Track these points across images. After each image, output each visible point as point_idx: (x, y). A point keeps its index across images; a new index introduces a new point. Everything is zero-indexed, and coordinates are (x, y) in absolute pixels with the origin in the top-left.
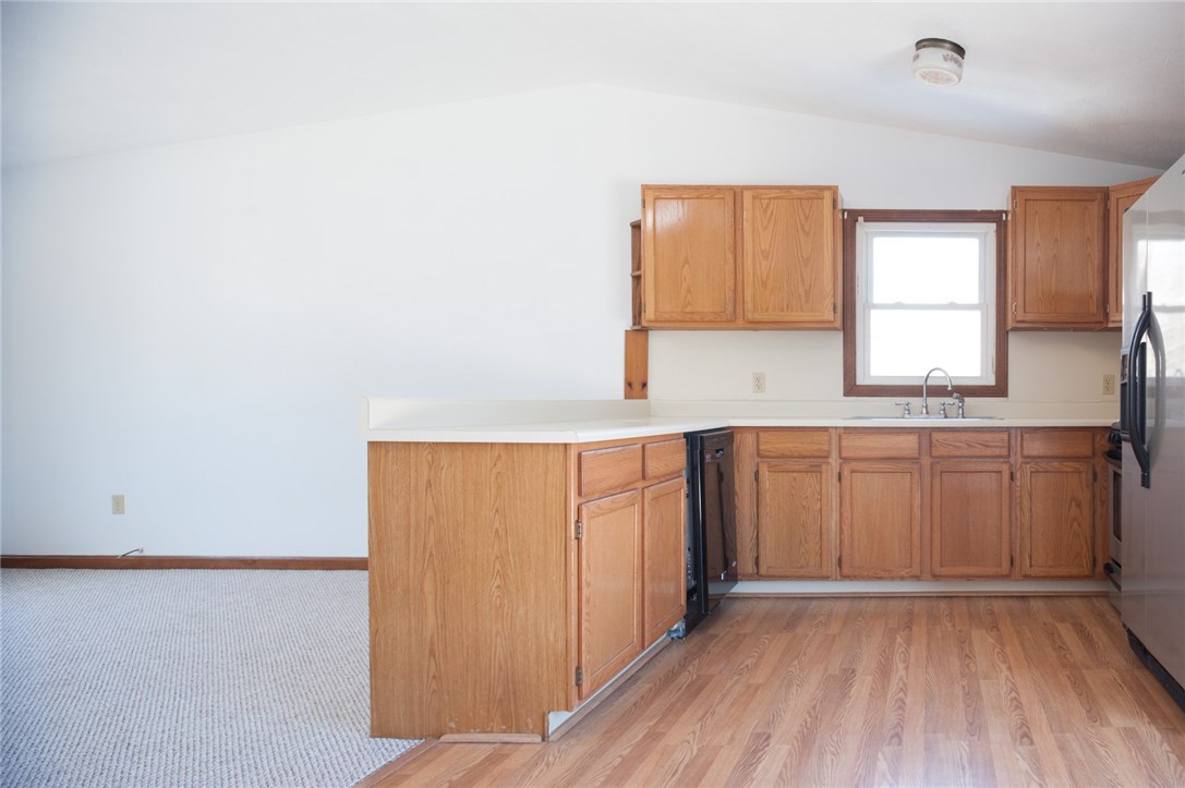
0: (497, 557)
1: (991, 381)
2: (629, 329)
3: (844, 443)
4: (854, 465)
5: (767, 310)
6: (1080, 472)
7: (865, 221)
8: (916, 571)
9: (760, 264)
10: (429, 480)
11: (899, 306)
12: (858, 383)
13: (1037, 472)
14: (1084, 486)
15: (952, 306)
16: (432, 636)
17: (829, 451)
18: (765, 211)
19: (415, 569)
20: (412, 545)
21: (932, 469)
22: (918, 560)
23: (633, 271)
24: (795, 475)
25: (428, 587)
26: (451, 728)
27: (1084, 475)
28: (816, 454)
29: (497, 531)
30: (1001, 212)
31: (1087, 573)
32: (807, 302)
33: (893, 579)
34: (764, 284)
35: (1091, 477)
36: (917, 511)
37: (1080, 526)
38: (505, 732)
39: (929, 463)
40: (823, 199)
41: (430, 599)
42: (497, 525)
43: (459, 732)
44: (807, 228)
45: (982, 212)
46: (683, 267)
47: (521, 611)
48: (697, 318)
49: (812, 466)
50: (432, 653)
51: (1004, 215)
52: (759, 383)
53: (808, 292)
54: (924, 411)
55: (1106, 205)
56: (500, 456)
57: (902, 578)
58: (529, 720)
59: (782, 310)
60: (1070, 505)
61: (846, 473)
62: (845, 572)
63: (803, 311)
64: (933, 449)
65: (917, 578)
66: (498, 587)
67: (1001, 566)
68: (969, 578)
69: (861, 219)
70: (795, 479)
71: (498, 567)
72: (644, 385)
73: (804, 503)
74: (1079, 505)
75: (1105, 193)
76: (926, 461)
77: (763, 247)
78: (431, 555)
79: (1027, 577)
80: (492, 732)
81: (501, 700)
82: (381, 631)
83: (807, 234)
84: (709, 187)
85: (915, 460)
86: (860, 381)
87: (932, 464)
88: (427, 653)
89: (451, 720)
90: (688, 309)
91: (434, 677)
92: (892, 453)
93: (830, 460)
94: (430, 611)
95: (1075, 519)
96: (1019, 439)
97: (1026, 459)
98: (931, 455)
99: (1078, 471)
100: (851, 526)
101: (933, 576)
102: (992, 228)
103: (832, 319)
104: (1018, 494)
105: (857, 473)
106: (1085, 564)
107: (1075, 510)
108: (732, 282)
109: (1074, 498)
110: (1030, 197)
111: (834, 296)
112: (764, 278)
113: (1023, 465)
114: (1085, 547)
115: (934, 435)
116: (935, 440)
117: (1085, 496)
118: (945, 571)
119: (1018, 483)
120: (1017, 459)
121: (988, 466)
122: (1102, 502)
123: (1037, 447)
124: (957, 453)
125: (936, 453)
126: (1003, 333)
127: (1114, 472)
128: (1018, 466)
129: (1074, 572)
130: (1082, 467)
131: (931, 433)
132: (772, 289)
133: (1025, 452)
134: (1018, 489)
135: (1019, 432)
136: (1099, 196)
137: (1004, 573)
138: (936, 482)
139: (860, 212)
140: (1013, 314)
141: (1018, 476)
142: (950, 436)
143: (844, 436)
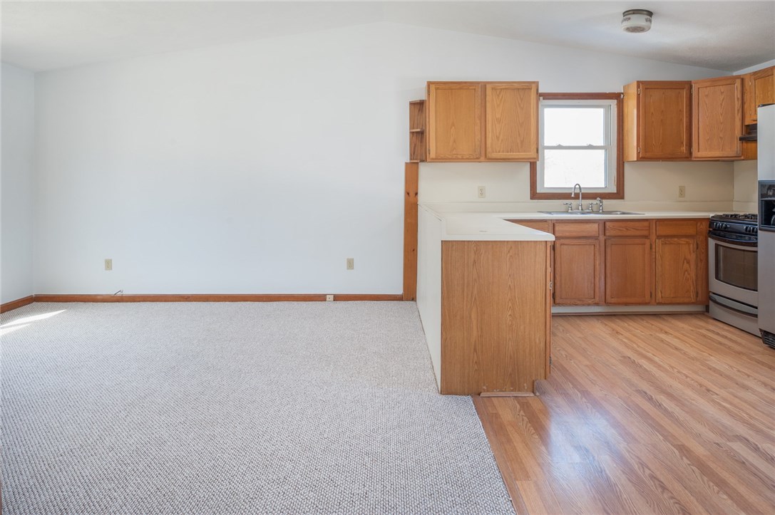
0: (510, 300)
1: (614, 190)
2: (408, 161)
3: (556, 229)
4: (563, 241)
5: (499, 152)
6: (689, 244)
7: (543, 100)
8: (597, 300)
9: (496, 126)
10: (475, 261)
11: (560, 147)
12: (538, 192)
13: (666, 243)
14: (692, 251)
15: (590, 147)
16: (475, 341)
18: (498, 96)
19: (467, 306)
20: (465, 294)
21: (605, 243)
23: (410, 129)
25: (473, 316)
26: (484, 389)
27: (692, 246)
29: (510, 286)
30: (620, 94)
31: (693, 301)
32: (522, 147)
33: (584, 305)
34: (498, 138)
35: (695, 247)
37: (689, 274)
38: (512, 391)
40: (531, 89)
41: (474, 322)
42: (509, 283)
43: (488, 391)
44: (522, 106)
46: (451, 128)
47: (522, 327)
48: (460, 157)
50: (475, 350)
51: (622, 96)
52: (482, 192)
53: (522, 142)
54: (580, 209)
55: (691, 92)
56: (511, 247)
57: (589, 305)
58: (525, 385)
59: (508, 152)
60: (684, 262)
61: (558, 246)
62: (557, 301)
63: (519, 152)
64: (607, 231)
65: (597, 304)
66: (510, 315)
67: (644, 297)
68: (626, 304)
69: (541, 98)
71: (510, 305)
72: (416, 194)
74: (688, 262)
75: (689, 85)
76: (602, 238)
77: (497, 117)
78: (475, 299)
79: (660, 304)
80: (505, 391)
81: (511, 374)
82: (448, 339)
83: (522, 108)
84: (466, 83)
85: (596, 238)
86: (539, 190)
87: (605, 240)
88: (472, 350)
89: (484, 385)
90: (454, 152)
91: (476, 362)
92: (584, 234)
94: (475, 328)
95: (686, 271)
96: (654, 226)
97: (659, 237)
98: (605, 235)
99: (688, 243)
100: (561, 276)
101: (607, 303)
102: (614, 103)
103: (535, 156)
104: (654, 257)
105: (565, 246)
106: (692, 296)
107: (686, 265)
108: (479, 136)
109: (685, 259)
110: (648, 87)
111: (537, 144)
112: (498, 134)
113: (657, 241)
114: (692, 285)
115: (607, 224)
116: (607, 227)
117: (692, 257)
118: (613, 300)
119: (654, 250)
120: (653, 237)
121: (637, 241)
122: (701, 260)
123: (663, 231)
124: (620, 234)
125: (607, 234)
126: (621, 162)
127: (716, 244)
128: (654, 241)
129: (686, 300)
130: (691, 241)
131: (605, 223)
132: (502, 140)
133: (658, 233)
134: (654, 254)
135: (654, 221)
136: (687, 86)
137: (647, 301)
138: (608, 250)
139: (541, 95)
140: (638, 153)
141: (654, 246)
142: (617, 224)
143: (556, 225)
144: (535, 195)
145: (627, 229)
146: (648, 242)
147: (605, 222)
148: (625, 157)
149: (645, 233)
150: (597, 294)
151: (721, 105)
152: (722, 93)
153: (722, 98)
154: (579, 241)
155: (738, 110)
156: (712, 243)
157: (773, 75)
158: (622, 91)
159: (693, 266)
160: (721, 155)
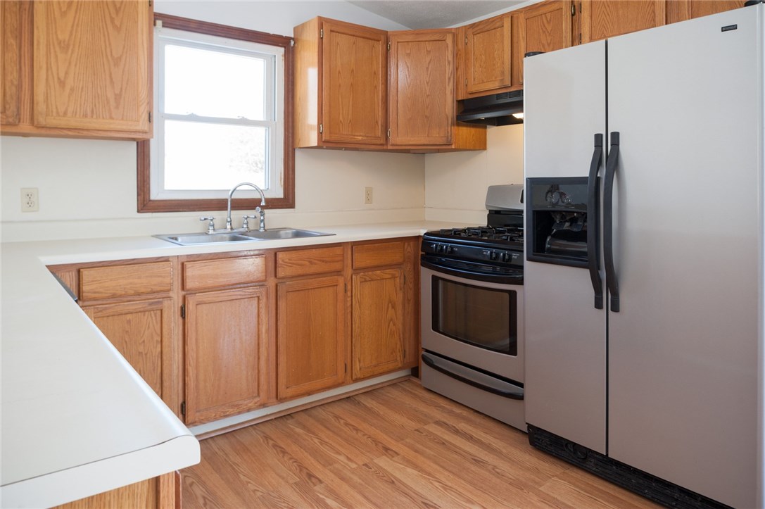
1: (280, 193)
3: (189, 273)
4: (200, 297)
5: (65, 113)
6: (396, 277)
7: (163, 26)
8: (263, 397)
9: (56, 57)
11: (193, 118)
12: (152, 198)
13: (366, 281)
14: (398, 289)
15: (243, 122)
17: (171, 284)
21: (277, 291)
22: (265, 387)
24: (129, 317)
27: (398, 280)
28: (158, 288)
30: (290, 39)
31: (400, 365)
32: (117, 107)
33: (239, 412)
34: (61, 83)
35: (402, 281)
36: (264, 336)
37: (394, 325)
39: (274, 285)
44: (117, 23)
45: (274, 36)
49: (151, 304)
51: (292, 43)
52: (29, 200)
53: (118, 97)
54: (229, 227)
55: (387, 45)
57: (249, 410)
59: (86, 116)
60: (388, 308)
61: (191, 307)
62: (190, 419)
63: (111, 118)
64: (279, 270)
65: (263, 405)
67: (336, 375)
68: (309, 393)
69: (159, 23)
70: (129, 322)
73: (141, 349)
74: (394, 307)
75: (385, 36)
76: (271, 283)
77: (60, 37)
79: (357, 380)
83: (118, 29)
85: (261, 284)
86: (154, 195)
87: (277, 285)
93: (171, 294)
95: (391, 320)
96: (350, 252)
97: (356, 270)
98: (276, 276)
99: (394, 277)
100: (197, 367)
101: (280, 400)
102: (280, 51)
103: (146, 128)
104: (349, 304)
105: (204, 306)
106: (398, 359)
107: (391, 311)
108: (15, 75)
109: (390, 301)
110: (333, 28)
111: (150, 103)
112: (62, 75)
113: (354, 277)
114: (399, 343)
115: (280, 255)
116: (280, 261)
117: (399, 298)
118: (290, 392)
119: (349, 294)
120: (349, 271)
121: (326, 279)
122: (409, 300)
123: (363, 260)
124: (300, 271)
125: (281, 273)
126: (290, 149)
127: (433, 277)
128: (349, 278)
129: (391, 366)
130: (397, 272)
131: (276, 254)
132: (72, 90)
133: (356, 264)
134: (349, 299)
135: (350, 246)
136: (383, 37)
137: (340, 381)
138: (282, 304)
139: (158, 16)
140: (320, 134)
141: (349, 287)
142: (294, 255)
143: (188, 265)
144: (146, 204)
145: (311, 262)
146: (341, 280)
147: (276, 252)
148: (297, 141)
149: (337, 266)
150: (264, 387)
151: (427, 68)
152: (429, 52)
153: (428, 59)
154: (231, 292)
155: (449, 79)
156: (427, 275)
157: (503, 26)
158: (292, 36)
159: (400, 312)
160: (426, 143)
